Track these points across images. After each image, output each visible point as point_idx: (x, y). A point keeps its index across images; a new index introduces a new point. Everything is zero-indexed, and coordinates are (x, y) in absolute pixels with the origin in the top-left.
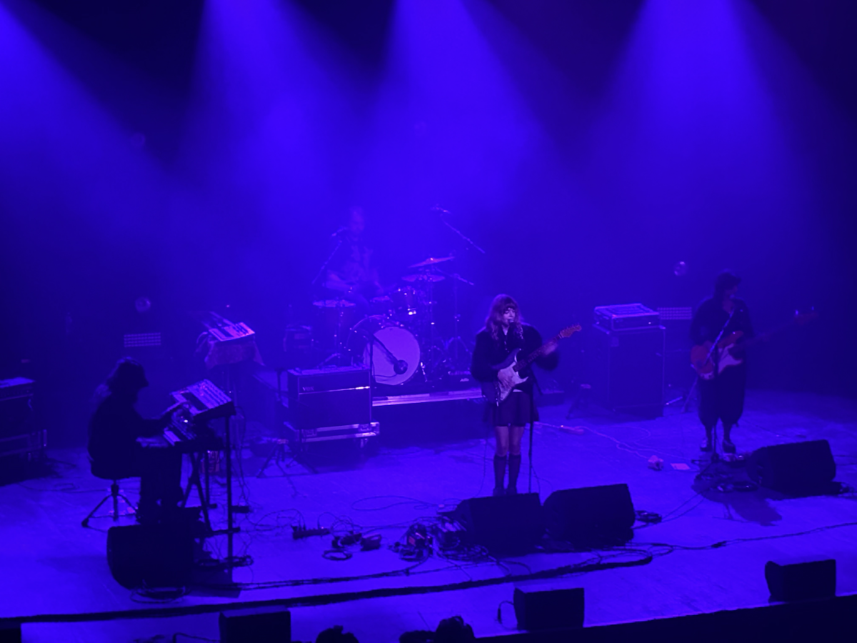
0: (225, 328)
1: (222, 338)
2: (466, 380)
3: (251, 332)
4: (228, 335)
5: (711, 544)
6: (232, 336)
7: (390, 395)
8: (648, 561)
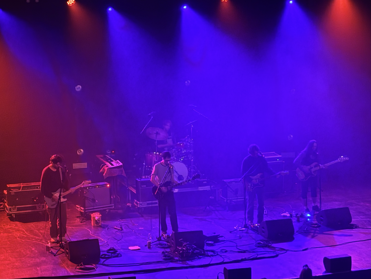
0: (111, 162)
1: (110, 166)
2: (205, 182)
3: (121, 164)
4: (112, 165)
5: (302, 250)
6: (114, 165)
7: (176, 189)
8: (277, 256)
